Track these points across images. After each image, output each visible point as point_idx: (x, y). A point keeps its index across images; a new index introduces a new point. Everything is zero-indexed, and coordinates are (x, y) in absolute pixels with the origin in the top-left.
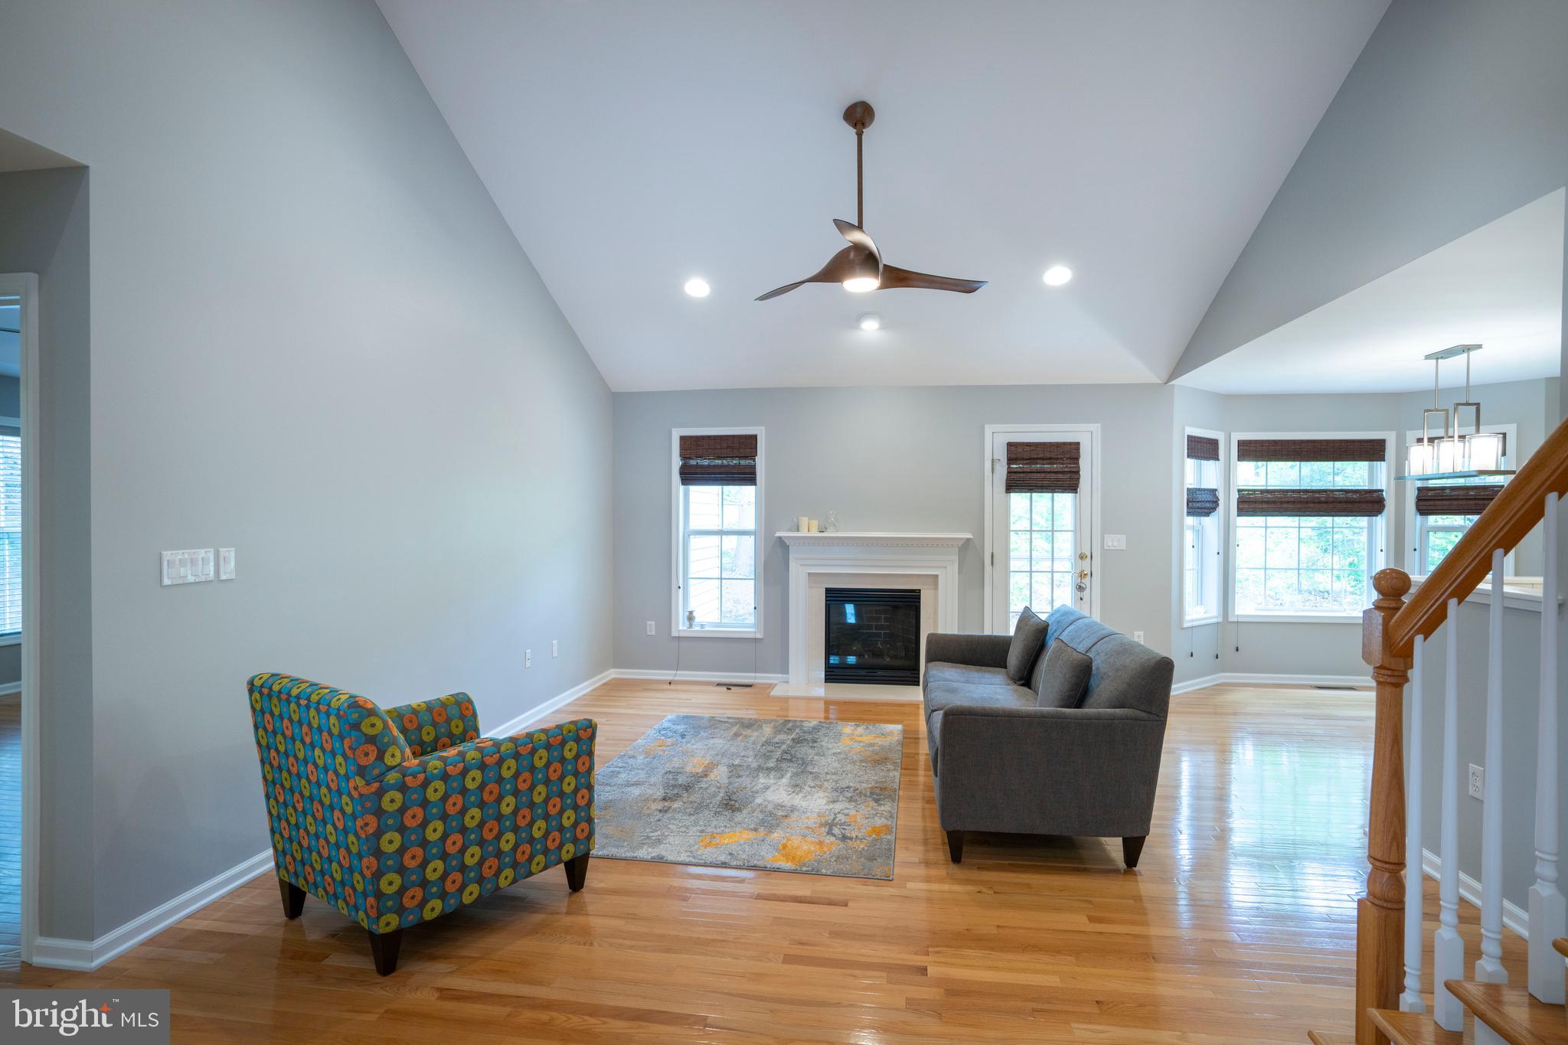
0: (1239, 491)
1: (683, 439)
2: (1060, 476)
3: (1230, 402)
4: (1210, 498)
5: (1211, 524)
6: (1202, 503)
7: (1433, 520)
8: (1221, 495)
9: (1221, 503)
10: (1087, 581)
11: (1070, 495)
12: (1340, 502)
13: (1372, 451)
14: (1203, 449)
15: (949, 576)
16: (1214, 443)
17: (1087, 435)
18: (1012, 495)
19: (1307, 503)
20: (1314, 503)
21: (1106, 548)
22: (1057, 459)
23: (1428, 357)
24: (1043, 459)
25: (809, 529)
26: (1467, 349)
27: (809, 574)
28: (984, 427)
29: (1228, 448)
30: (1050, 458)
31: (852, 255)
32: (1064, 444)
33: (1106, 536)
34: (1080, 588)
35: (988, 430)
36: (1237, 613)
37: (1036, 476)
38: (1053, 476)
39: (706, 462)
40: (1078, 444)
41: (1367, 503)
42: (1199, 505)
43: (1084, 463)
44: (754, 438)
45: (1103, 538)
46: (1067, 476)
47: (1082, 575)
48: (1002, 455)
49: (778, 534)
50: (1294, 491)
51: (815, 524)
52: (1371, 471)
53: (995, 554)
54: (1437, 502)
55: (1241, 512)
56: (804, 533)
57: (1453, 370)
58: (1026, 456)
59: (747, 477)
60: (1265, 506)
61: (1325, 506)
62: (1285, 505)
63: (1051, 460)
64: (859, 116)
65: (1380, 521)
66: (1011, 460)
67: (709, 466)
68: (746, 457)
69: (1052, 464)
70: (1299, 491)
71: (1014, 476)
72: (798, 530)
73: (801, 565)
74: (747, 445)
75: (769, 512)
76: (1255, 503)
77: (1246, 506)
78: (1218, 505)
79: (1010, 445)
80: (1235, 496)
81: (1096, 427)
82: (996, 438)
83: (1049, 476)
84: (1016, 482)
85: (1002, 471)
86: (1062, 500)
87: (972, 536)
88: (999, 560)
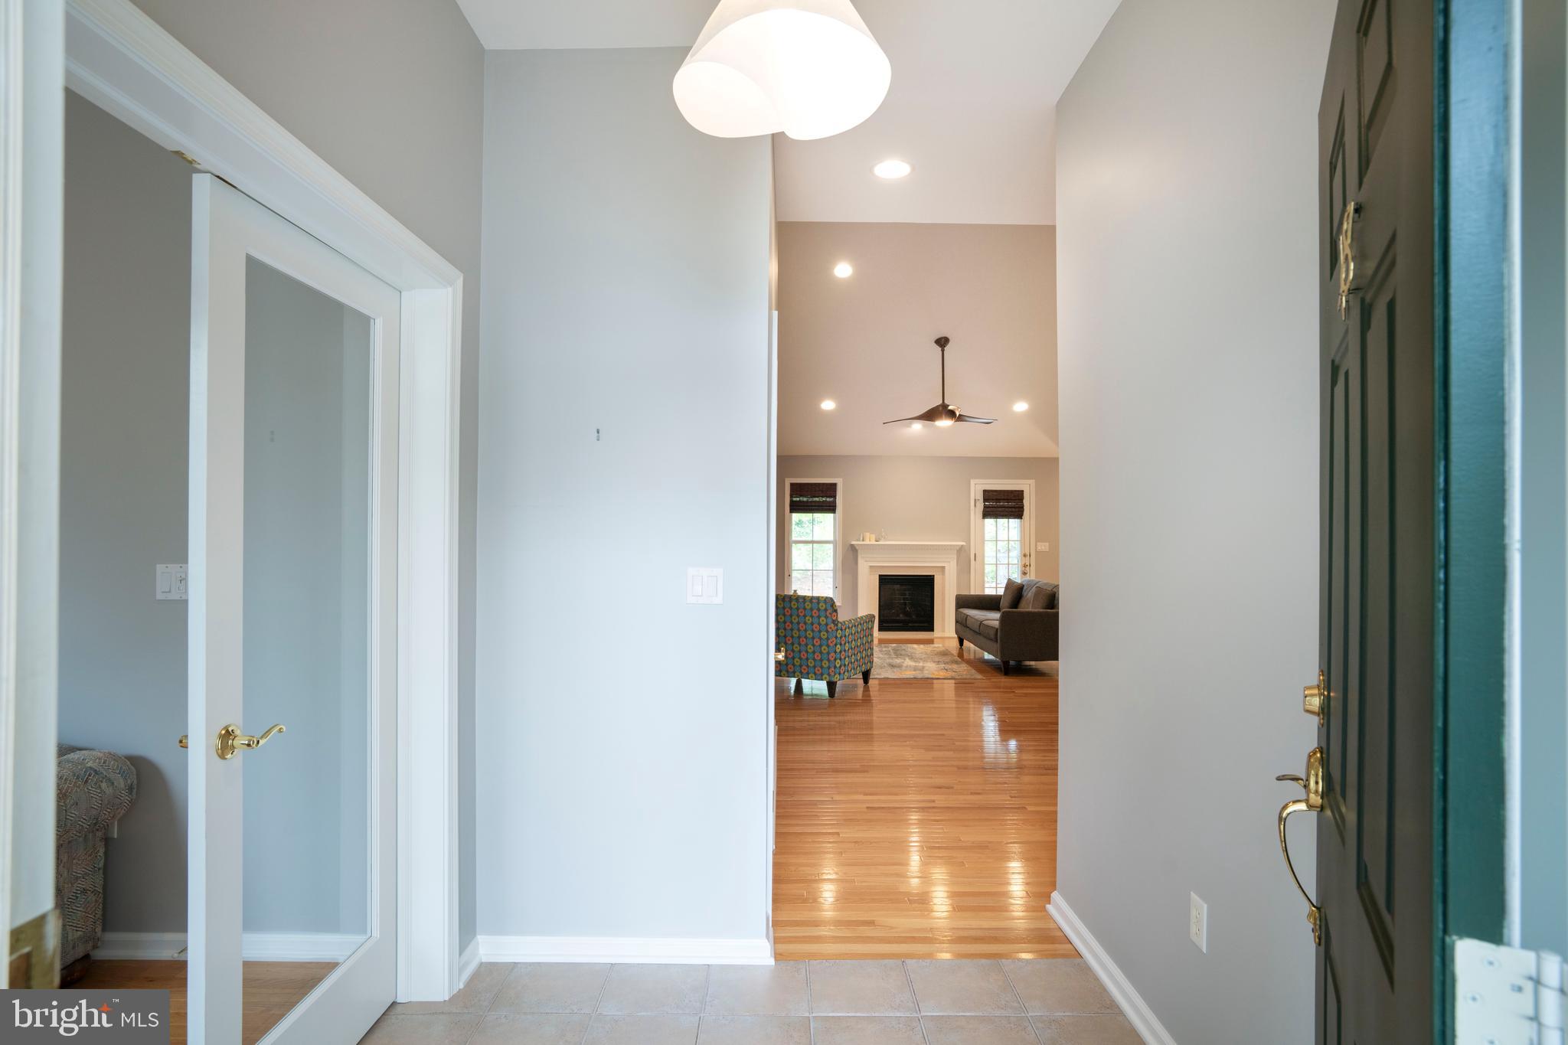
1: (792, 485)
2: (1013, 510)
10: (1028, 569)
11: (1018, 520)
15: (951, 567)
17: (1028, 487)
18: (986, 520)
21: (1038, 550)
22: (1012, 499)
24: (1004, 499)
25: (870, 540)
27: (871, 567)
28: (970, 481)
31: (941, 408)
32: (1016, 491)
33: (1038, 544)
34: (1025, 573)
35: (973, 482)
37: (1000, 509)
38: (1010, 510)
39: (805, 499)
40: (1023, 491)
43: (1026, 502)
44: (835, 485)
45: (1036, 546)
46: (1017, 510)
47: (1025, 566)
48: (980, 497)
49: (853, 543)
51: (873, 537)
53: (976, 554)
56: (867, 542)
58: (994, 498)
59: (831, 508)
63: (1008, 500)
64: (942, 342)
66: (985, 500)
67: (807, 502)
68: (830, 497)
69: (1009, 502)
71: (988, 510)
72: (863, 540)
73: (866, 561)
74: (830, 490)
75: (845, 530)
79: (985, 491)
81: (1032, 482)
82: (977, 488)
83: (1007, 509)
84: (988, 513)
85: (980, 506)
86: (1014, 523)
87: (964, 544)
88: (979, 557)
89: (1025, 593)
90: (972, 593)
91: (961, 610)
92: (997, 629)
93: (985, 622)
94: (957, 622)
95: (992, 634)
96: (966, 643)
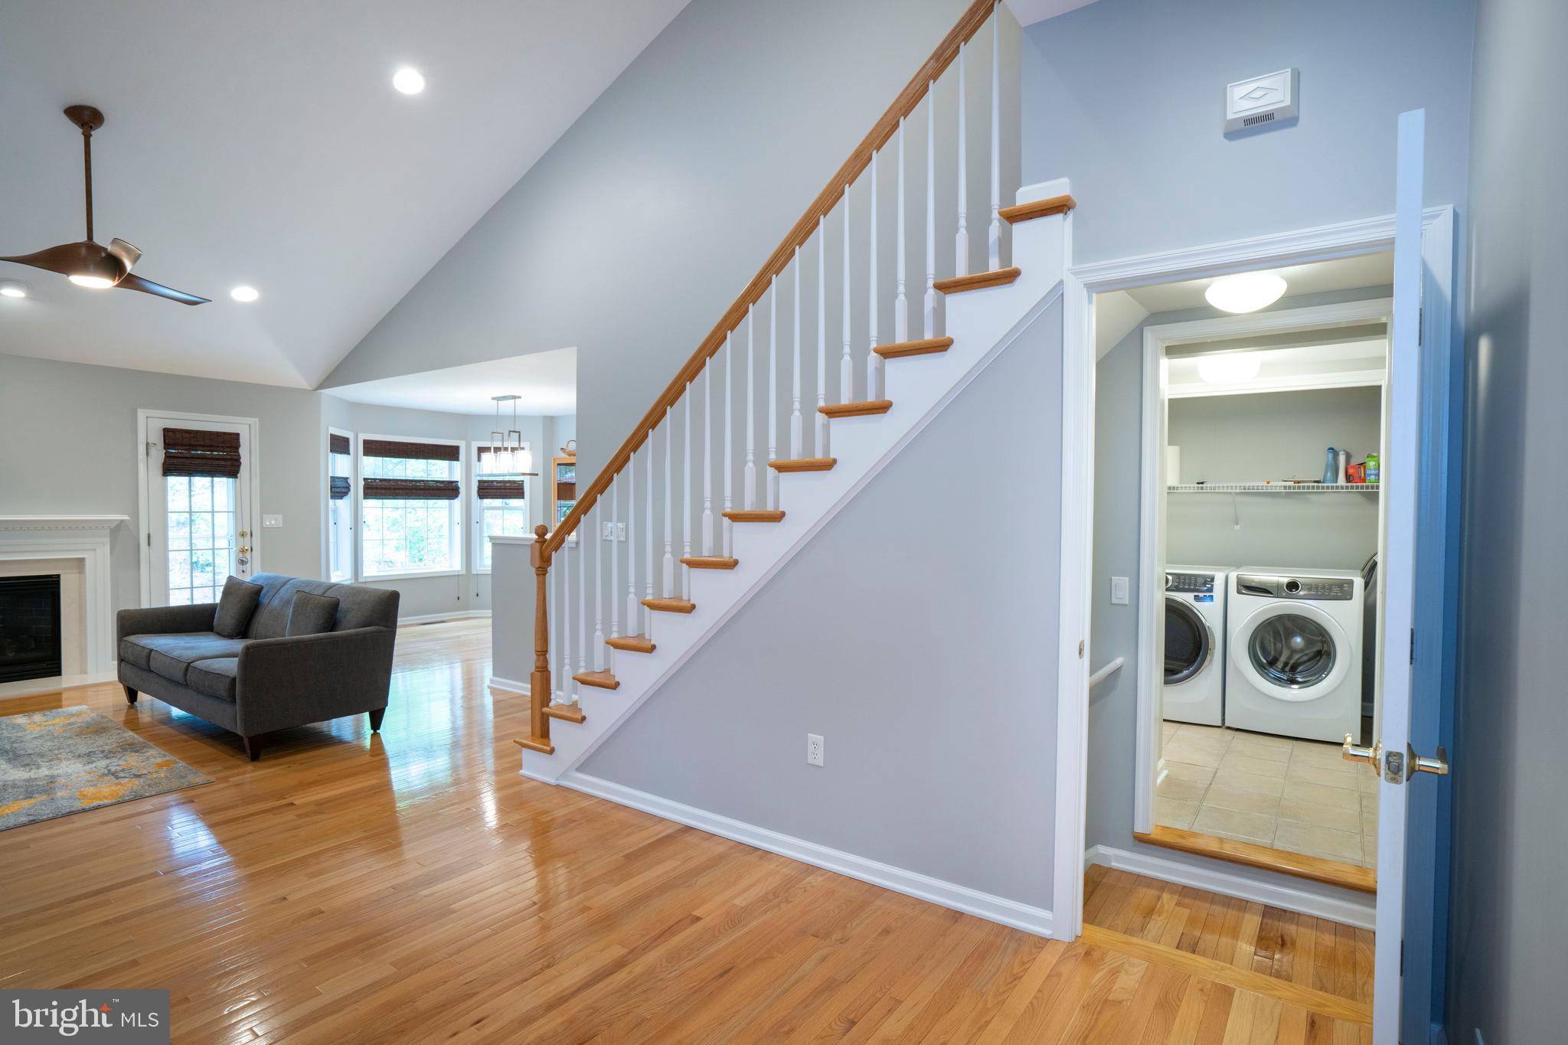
0: (365, 479)
2: (222, 463)
3: (357, 408)
4: (343, 484)
5: (344, 505)
6: (339, 489)
7: (487, 502)
8: (351, 482)
9: (352, 488)
10: (248, 555)
11: (231, 480)
12: (433, 489)
13: (450, 453)
14: (340, 445)
15: (99, 560)
16: (346, 441)
17: (246, 428)
18: (170, 478)
19: (411, 489)
20: (416, 489)
21: (264, 526)
22: (218, 447)
23: (493, 399)
24: (204, 446)
26: (514, 397)
28: (136, 410)
29: (357, 446)
30: (211, 446)
32: (225, 434)
33: (264, 516)
34: (242, 562)
35: (142, 414)
36: (365, 575)
37: (197, 462)
38: (215, 462)
40: (238, 435)
41: (447, 490)
42: (338, 490)
43: (243, 451)
45: (262, 518)
46: (229, 463)
47: (243, 551)
48: (158, 439)
50: (402, 481)
52: (450, 468)
53: (151, 535)
54: (490, 491)
55: (367, 496)
57: (506, 407)
58: (184, 442)
60: (383, 491)
61: (423, 492)
62: (397, 491)
63: (211, 448)
65: (457, 503)
66: (167, 445)
69: (212, 451)
70: (406, 481)
71: (173, 461)
76: (378, 489)
77: (370, 491)
78: (350, 490)
79: (166, 431)
80: (361, 483)
81: (254, 421)
82: (151, 424)
83: (210, 462)
84: (170, 468)
85: (159, 455)
86: (223, 484)
87: (126, 517)
88: (158, 540)
89: (265, 600)
90: (145, 605)
91: (133, 639)
92: (234, 679)
93: (199, 664)
94: (121, 660)
95: (222, 689)
96: (143, 697)
